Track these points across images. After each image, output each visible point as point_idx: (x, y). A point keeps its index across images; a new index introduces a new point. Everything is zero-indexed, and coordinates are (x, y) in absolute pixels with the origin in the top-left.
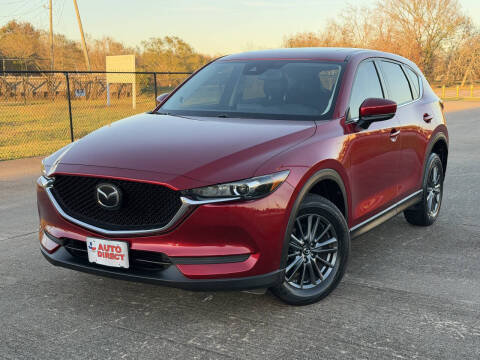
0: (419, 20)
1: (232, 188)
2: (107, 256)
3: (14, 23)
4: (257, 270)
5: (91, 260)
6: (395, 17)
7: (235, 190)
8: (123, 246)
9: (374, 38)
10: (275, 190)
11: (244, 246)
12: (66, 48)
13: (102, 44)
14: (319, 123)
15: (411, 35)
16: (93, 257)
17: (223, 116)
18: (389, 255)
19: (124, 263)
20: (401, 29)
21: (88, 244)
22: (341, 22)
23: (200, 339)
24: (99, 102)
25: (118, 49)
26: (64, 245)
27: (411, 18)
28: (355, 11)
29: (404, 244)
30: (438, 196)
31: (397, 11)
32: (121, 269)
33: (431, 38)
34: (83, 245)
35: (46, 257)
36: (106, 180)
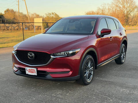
0: (124, 7)
1: (65, 53)
2: (31, 72)
3: (8, 9)
4: (72, 75)
5: (27, 73)
6: (117, 6)
7: (66, 54)
8: (35, 69)
9: (111, 12)
10: (77, 53)
11: (68, 69)
12: (23, 16)
13: (33, 15)
14: (89, 35)
15: (122, 11)
16: (27, 72)
17: (63, 34)
18: (110, 72)
19: (36, 74)
20: (119, 9)
21: (26, 69)
22: (101, 8)
23: (55, 94)
24: (32, 31)
25: (38, 16)
26: (19, 69)
27: (121, 6)
28: (105, 4)
29: (114, 69)
30: (125, 56)
31: (117, 5)
32: (35, 76)
33: (128, 12)
34: (25, 69)
35: (15, 73)
36: (31, 51)
